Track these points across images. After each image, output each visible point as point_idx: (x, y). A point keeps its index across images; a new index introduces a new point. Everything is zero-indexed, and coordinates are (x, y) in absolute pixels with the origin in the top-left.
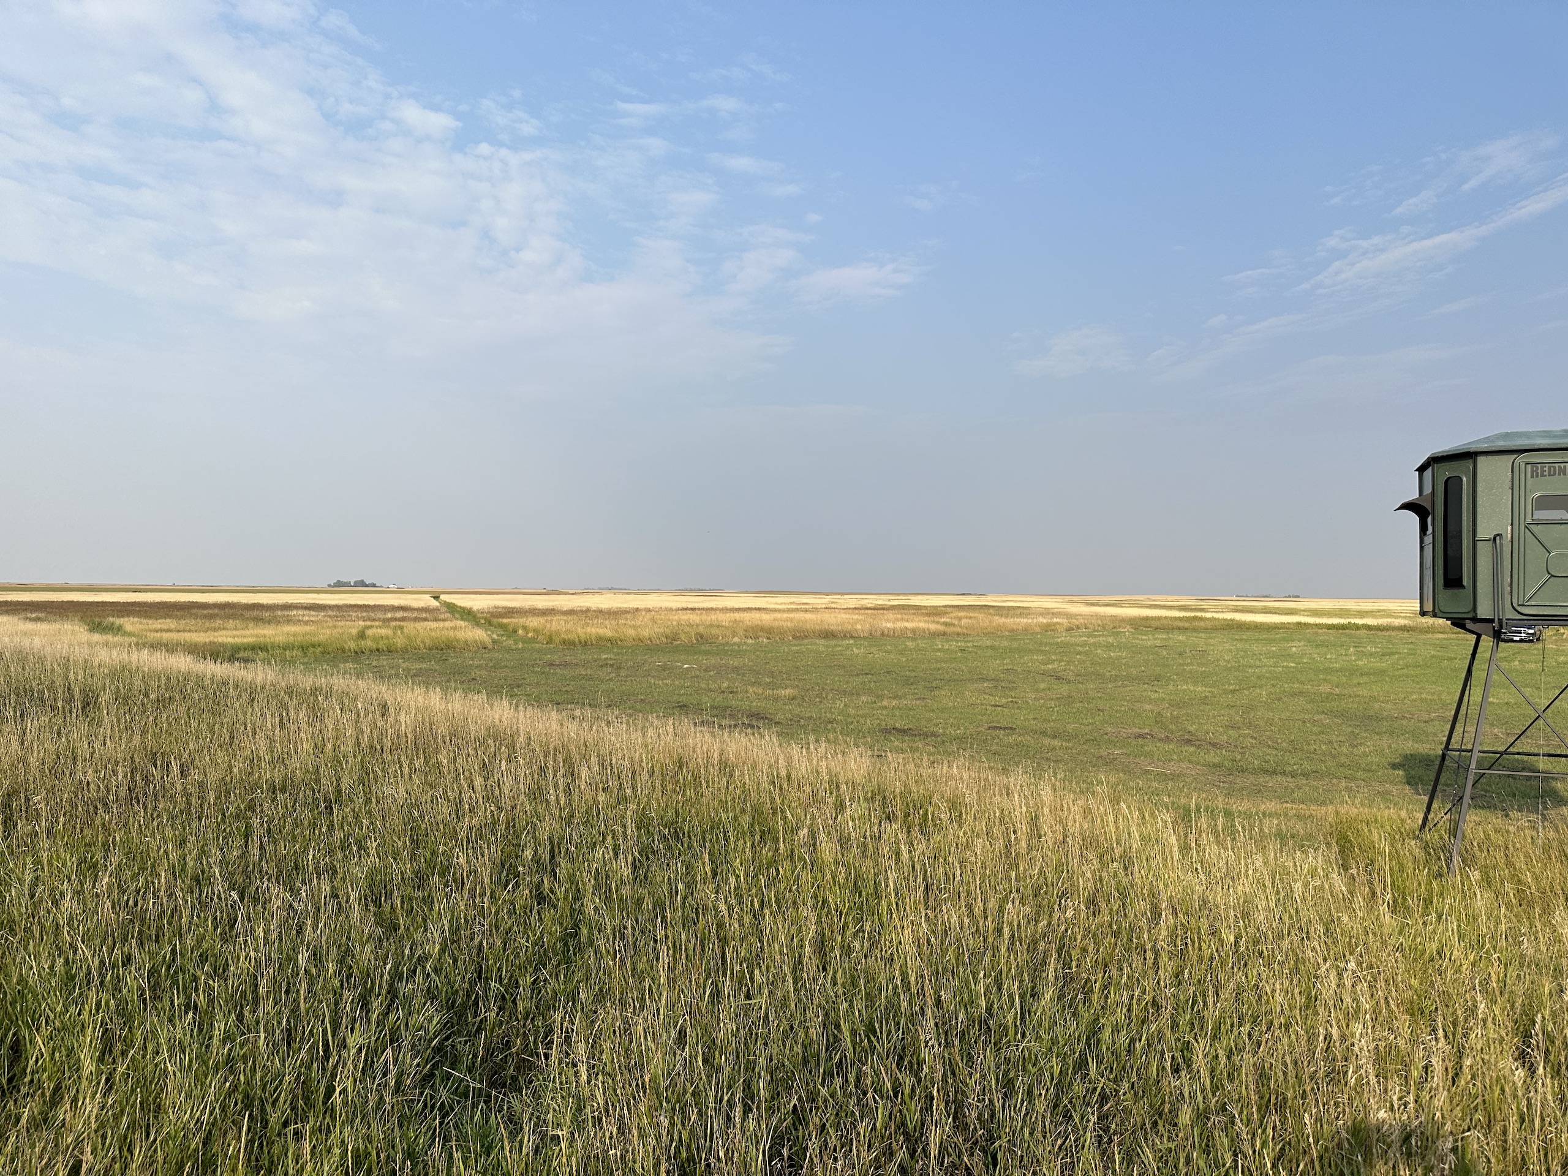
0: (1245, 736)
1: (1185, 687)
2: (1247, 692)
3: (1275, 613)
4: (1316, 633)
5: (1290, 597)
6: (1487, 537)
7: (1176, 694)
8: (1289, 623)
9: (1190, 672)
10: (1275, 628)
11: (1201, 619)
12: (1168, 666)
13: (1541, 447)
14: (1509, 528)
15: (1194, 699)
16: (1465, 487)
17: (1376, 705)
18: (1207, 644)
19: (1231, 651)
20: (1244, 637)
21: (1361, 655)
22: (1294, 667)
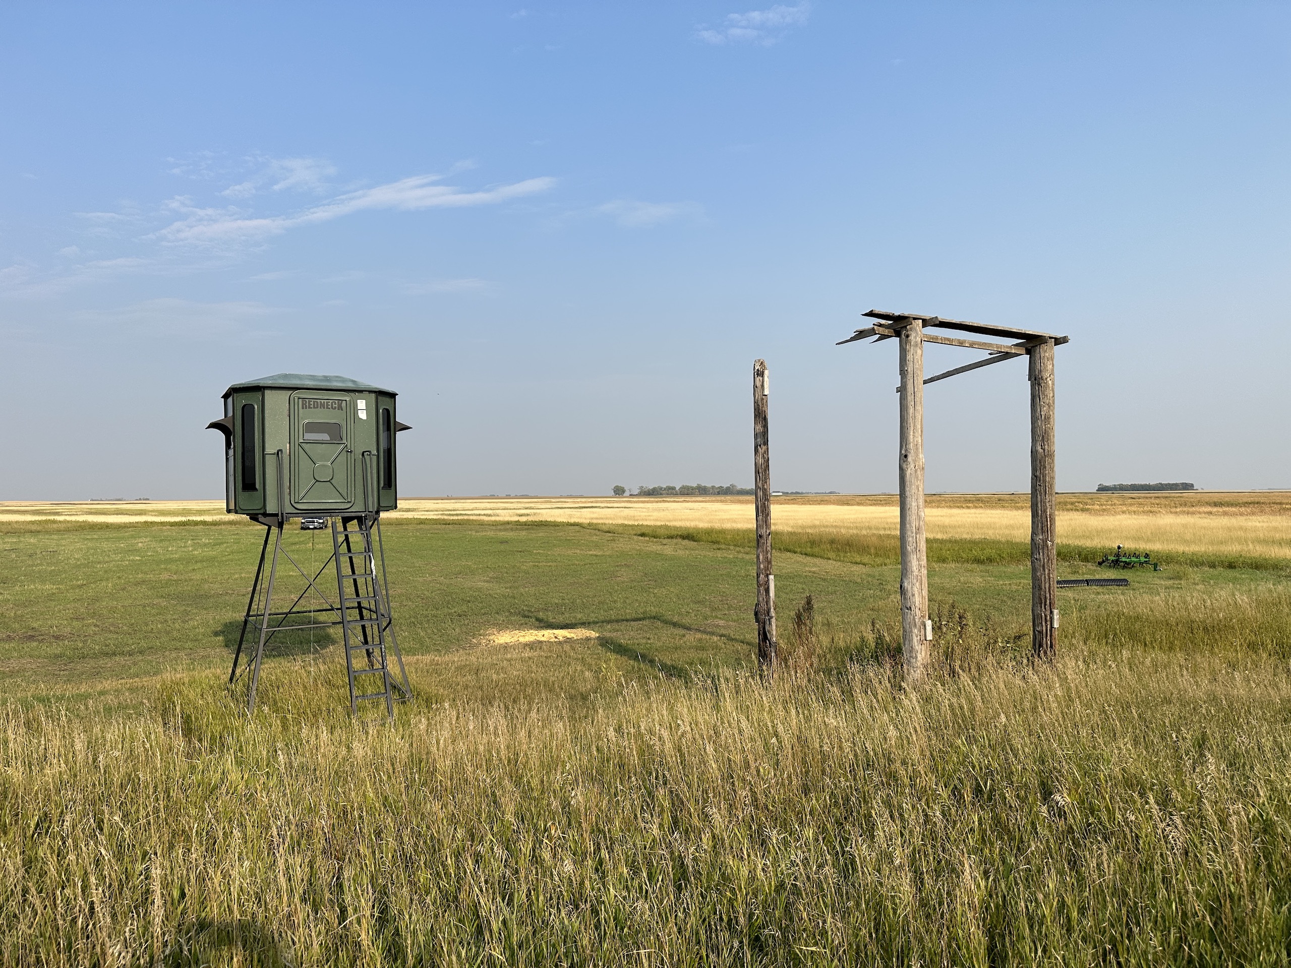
0: (88, 626)
1: (32, 587)
2: (93, 586)
3: (127, 514)
4: (161, 530)
5: (140, 499)
6: (273, 451)
7: (22, 594)
8: (137, 523)
9: (39, 572)
10: (125, 527)
11: (54, 522)
12: (16, 568)
13: (308, 387)
14: (288, 445)
15: (40, 597)
16: (256, 412)
17: (206, 586)
18: (58, 545)
19: (81, 550)
20: (95, 536)
21: (196, 546)
22: (139, 560)
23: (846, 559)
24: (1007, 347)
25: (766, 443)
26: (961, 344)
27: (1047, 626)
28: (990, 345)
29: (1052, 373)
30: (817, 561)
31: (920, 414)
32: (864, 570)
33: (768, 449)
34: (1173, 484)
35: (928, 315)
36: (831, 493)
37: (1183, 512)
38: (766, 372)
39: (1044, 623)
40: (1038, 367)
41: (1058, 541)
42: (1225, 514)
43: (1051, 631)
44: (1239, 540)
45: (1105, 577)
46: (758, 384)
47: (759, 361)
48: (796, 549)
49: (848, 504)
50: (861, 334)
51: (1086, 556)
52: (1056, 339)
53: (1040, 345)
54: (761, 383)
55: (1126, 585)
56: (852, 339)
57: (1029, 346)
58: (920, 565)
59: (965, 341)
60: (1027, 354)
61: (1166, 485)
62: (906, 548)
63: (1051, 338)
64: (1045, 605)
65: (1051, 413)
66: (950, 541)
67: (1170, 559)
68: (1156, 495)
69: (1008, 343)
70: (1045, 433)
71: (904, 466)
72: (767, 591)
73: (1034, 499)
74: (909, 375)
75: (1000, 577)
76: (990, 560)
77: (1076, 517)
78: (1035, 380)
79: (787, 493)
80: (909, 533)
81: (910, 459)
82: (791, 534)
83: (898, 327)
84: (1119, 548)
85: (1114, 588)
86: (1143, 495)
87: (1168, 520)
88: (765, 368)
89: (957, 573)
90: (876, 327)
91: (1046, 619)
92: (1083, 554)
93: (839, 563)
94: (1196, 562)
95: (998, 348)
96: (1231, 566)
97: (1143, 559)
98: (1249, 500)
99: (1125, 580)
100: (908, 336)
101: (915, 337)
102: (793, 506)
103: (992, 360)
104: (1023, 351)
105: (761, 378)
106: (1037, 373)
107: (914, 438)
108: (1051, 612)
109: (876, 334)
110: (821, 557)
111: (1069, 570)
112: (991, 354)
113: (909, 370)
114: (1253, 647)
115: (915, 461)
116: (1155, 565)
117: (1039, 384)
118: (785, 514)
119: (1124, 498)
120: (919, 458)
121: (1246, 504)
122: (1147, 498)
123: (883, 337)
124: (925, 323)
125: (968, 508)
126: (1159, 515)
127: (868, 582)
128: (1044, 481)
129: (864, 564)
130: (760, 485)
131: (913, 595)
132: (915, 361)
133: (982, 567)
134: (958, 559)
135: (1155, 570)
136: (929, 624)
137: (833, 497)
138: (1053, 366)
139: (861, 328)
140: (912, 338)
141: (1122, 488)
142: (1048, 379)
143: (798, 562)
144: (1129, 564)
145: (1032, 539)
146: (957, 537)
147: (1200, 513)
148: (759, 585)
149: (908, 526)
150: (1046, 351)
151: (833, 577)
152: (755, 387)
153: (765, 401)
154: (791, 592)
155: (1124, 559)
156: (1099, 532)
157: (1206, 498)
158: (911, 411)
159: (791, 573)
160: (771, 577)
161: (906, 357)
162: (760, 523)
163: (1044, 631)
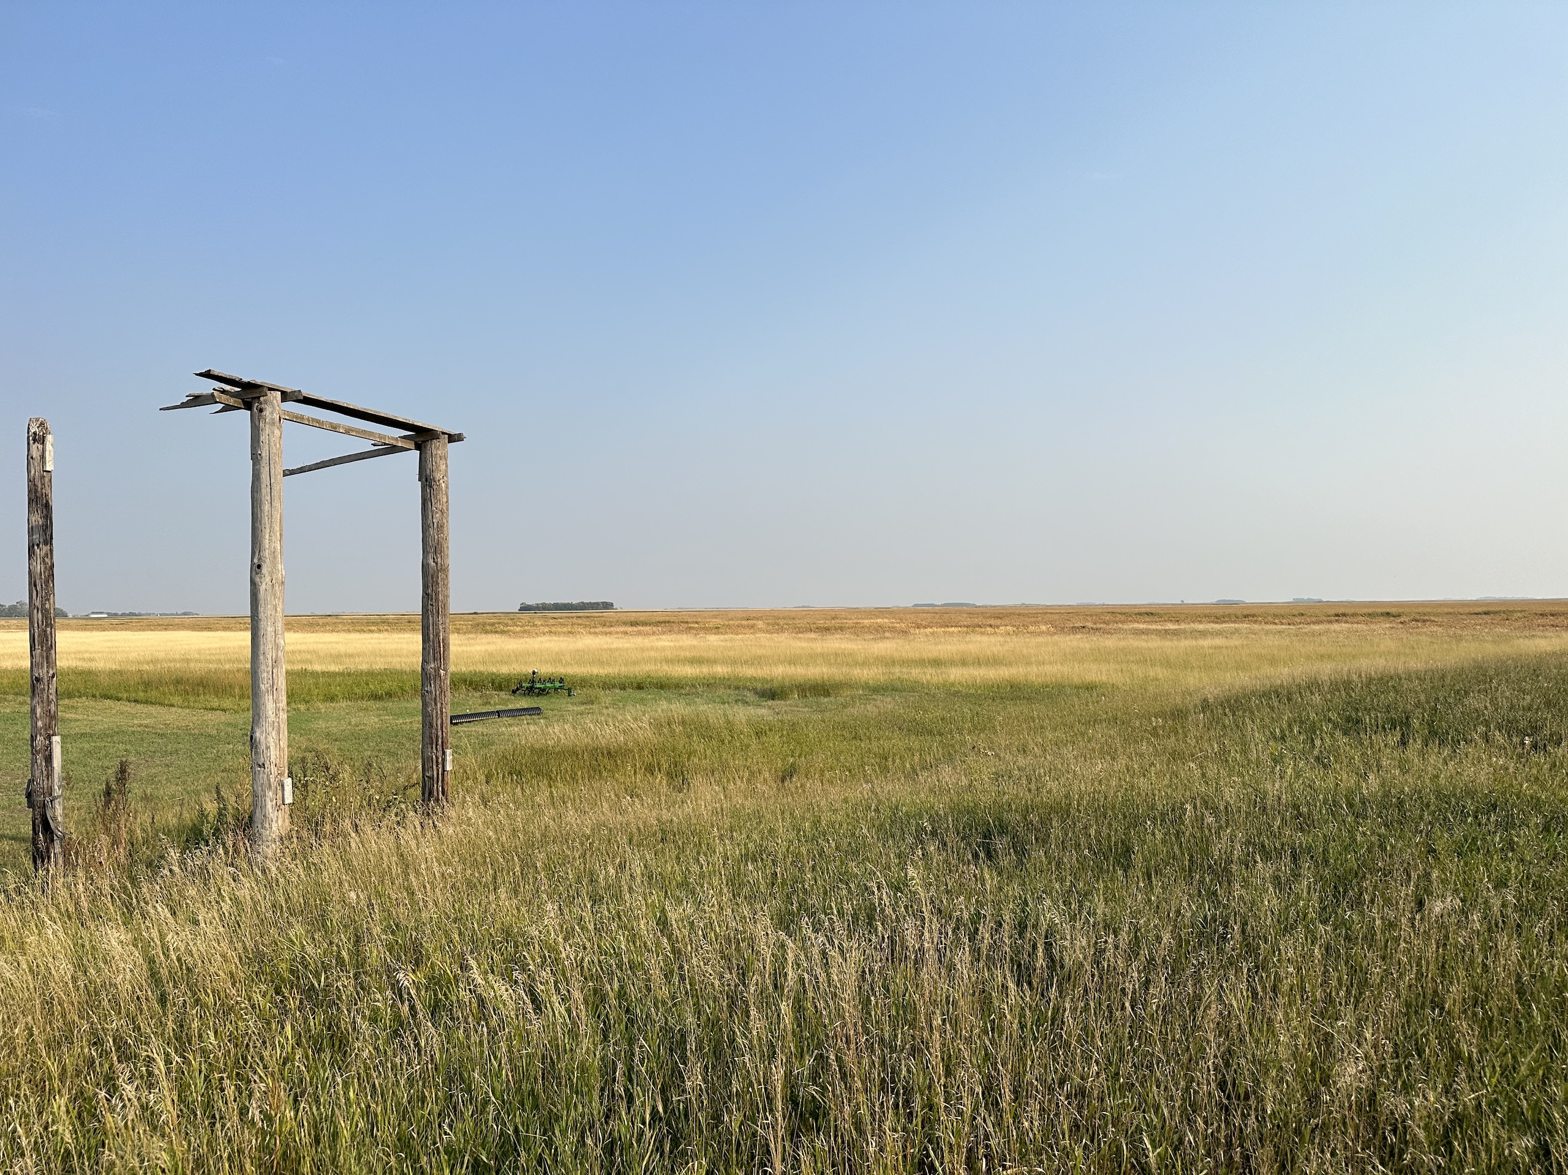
23: (196, 705)
24: (393, 438)
25: (49, 541)
26: (334, 428)
27: (438, 770)
28: (371, 433)
29: (446, 475)
30: (152, 709)
31: (276, 512)
32: (223, 718)
33: (51, 551)
34: (594, 603)
35: (289, 388)
36: (185, 614)
37: (602, 633)
38: (49, 438)
39: (435, 767)
40: (430, 466)
41: (452, 668)
42: (639, 633)
43: (443, 775)
44: (649, 660)
45: (518, 706)
46: (35, 453)
47: (37, 420)
48: (120, 695)
49: (209, 629)
50: (197, 401)
51: (499, 684)
52: (450, 435)
53: (431, 440)
54: (40, 453)
55: (538, 714)
56: (183, 405)
57: (419, 440)
58: (277, 709)
59: (339, 426)
60: (416, 449)
61: (588, 604)
62: (259, 686)
63: (443, 433)
64: (437, 745)
65: (445, 521)
66: (341, 674)
67: (585, 682)
68: (578, 615)
69: (395, 434)
70: (438, 544)
71: (257, 579)
72: (49, 759)
73: (425, 621)
74: (264, 461)
75: (400, 715)
76: (390, 695)
77: (495, 640)
78: (426, 480)
79: (116, 614)
80: (263, 667)
81: (264, 570)
82: (114, 673)
83: (248, 396)
84: (534, 673)
85: (526, 719)
86: (565, 615)
87: (588, 642)
88: (47, 431)
89: (347, 714)
90: (216, 393)
91: (437, 762)
92: (497, 681)
93: (187, 711)
94: (608, 685)
95: (381, 438)
96: (640, 687)
97: (557, 684)
98: (661, 619)
99: (538, 709)
100: (261, 411)
101: (272, 413)
102: (124, 632)
103: (377, 453)
104: (412, 446)
105: (40, 447)
106: (428, 472)
107: (270, 542)
108: (444, 753)
109: (216, 402)
110: (161, 704)
111: (480, 701)
112: (374, 445)
113: (263, 455)
114: (650, 770)
115: (271, 573)
116: (569, 690)
117: (431, 487)
118: (109, 644)
119: (545, 617)
120: (276, 569)
121: (658, 623)
122: (569, 618)
123: (227, 408)
124: (285, 396)
125: (371, 631)
126: (578, 636)
127: (226, 733)
128: (437, 600)
129: (224, 710)
130: (38, 603)
131: (268, 748)
132: (272, 444)
133: (379, 704)
134: (351, 696)
135: (569, 695)
136: (288, 782)
137: (187, 621)
138: (447, 466)
139: (197, 392)
140: (267, 413)
141: (544, 607)
142: (441, 481)
143: (122, 713)
144: (544, 690)
145: (423, 669)
146: (352, 668)
147: (617, 633)
148: (34, 752)
149: (261, 657)
150: (438, 448)
151: (175, 731)
152: (30, 458)
153: (47, 479)
154: (106, 756)
155: (538, 685)
156: (518, 656)
157: (623, 617)
158: (266, 507)
159: (109, 729)
160: (56, 739)
161: (259, 437)
162: (38, 659)
163: (435, 776)
